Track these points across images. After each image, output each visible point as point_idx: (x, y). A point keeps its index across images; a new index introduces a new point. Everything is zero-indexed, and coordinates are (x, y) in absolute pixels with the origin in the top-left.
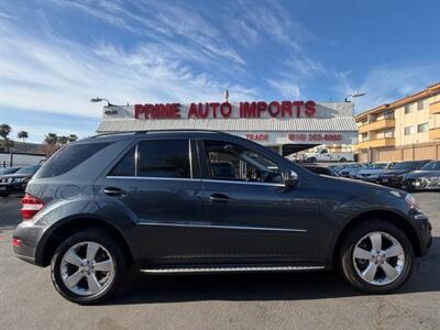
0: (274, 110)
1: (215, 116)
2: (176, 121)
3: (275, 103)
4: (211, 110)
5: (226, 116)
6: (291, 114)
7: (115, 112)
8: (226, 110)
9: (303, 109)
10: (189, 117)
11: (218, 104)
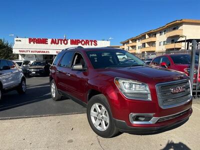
0: (83, 43)
1: (61, 44)
2: (46, 45)
3: (83, 40)
4: (60, 41)
5: (65, 44)
6: (89, 45)
7: (20, 41)
8: (66, 42)
9: (93, 43)
10: (51, 43)
11: (62, 40)
